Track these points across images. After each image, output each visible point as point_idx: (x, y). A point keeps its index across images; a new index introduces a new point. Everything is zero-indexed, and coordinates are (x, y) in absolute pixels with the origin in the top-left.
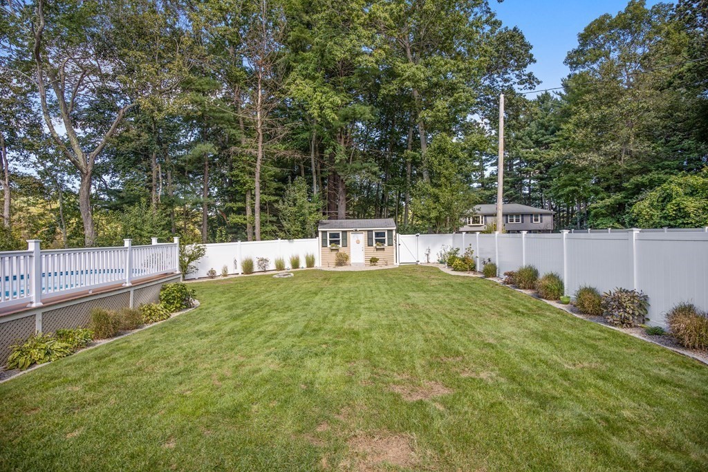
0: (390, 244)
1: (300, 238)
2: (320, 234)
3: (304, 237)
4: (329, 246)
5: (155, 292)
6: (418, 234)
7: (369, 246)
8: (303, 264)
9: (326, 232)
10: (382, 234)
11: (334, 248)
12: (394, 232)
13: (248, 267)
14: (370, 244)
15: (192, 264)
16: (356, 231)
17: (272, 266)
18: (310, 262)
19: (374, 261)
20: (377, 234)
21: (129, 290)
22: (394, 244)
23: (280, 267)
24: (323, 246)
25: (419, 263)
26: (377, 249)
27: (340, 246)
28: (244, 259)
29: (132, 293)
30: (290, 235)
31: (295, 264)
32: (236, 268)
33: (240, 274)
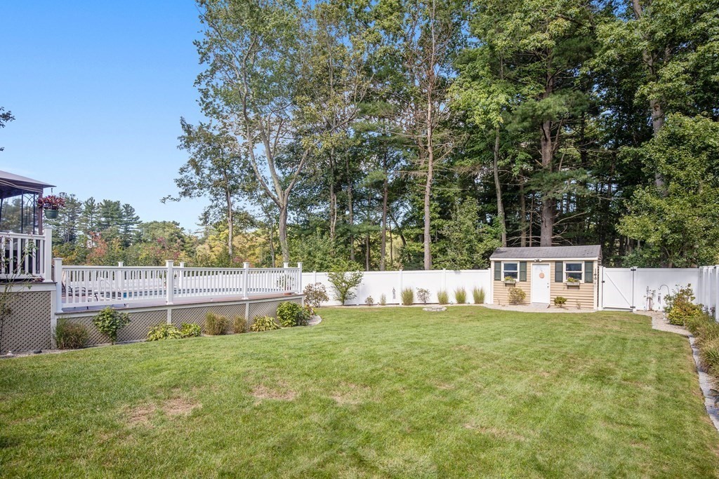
0: (589, 281)
1: (469, 269)
2: (493, 265)
3: (473, 268)
4: (503, 279)
5: (272, 307)
6: (635, 268)
7: (556, 281)
8: (470, 300)
9: (500, 262)
10: (578, 267)
11: (508, 282)
12: (595, 265)
13: (408, 298)
14: (558, 279)
15: (351, 290)
16: (538, 261)
17: (434, 298)
18: (479, 298)
19: (560, 302)
20: (569, 267)
21: (245, 303)
22: (595, 281)
23: (443, 300)
24: (495, 280)
25: (634, 310)
26: (569, 287)
27: (518, 280)
28: (404, 289)
29: (247, 306)
30: (456, 265)
31: (461, 299)
32: (394, 298)
33: (401, 304)
